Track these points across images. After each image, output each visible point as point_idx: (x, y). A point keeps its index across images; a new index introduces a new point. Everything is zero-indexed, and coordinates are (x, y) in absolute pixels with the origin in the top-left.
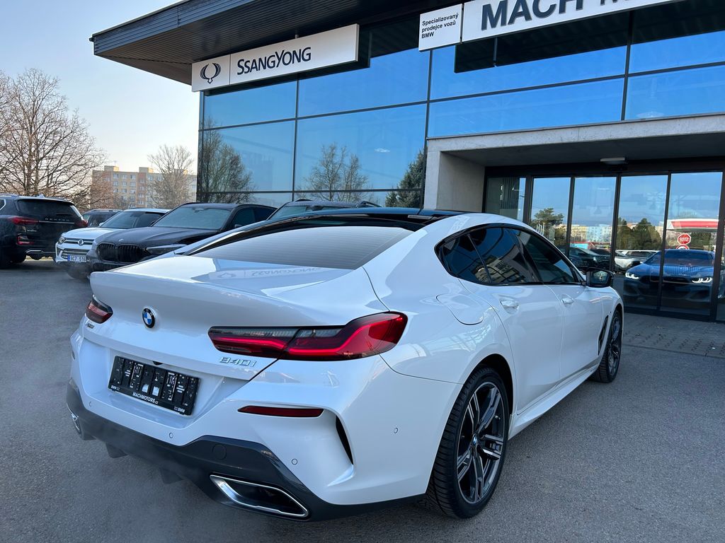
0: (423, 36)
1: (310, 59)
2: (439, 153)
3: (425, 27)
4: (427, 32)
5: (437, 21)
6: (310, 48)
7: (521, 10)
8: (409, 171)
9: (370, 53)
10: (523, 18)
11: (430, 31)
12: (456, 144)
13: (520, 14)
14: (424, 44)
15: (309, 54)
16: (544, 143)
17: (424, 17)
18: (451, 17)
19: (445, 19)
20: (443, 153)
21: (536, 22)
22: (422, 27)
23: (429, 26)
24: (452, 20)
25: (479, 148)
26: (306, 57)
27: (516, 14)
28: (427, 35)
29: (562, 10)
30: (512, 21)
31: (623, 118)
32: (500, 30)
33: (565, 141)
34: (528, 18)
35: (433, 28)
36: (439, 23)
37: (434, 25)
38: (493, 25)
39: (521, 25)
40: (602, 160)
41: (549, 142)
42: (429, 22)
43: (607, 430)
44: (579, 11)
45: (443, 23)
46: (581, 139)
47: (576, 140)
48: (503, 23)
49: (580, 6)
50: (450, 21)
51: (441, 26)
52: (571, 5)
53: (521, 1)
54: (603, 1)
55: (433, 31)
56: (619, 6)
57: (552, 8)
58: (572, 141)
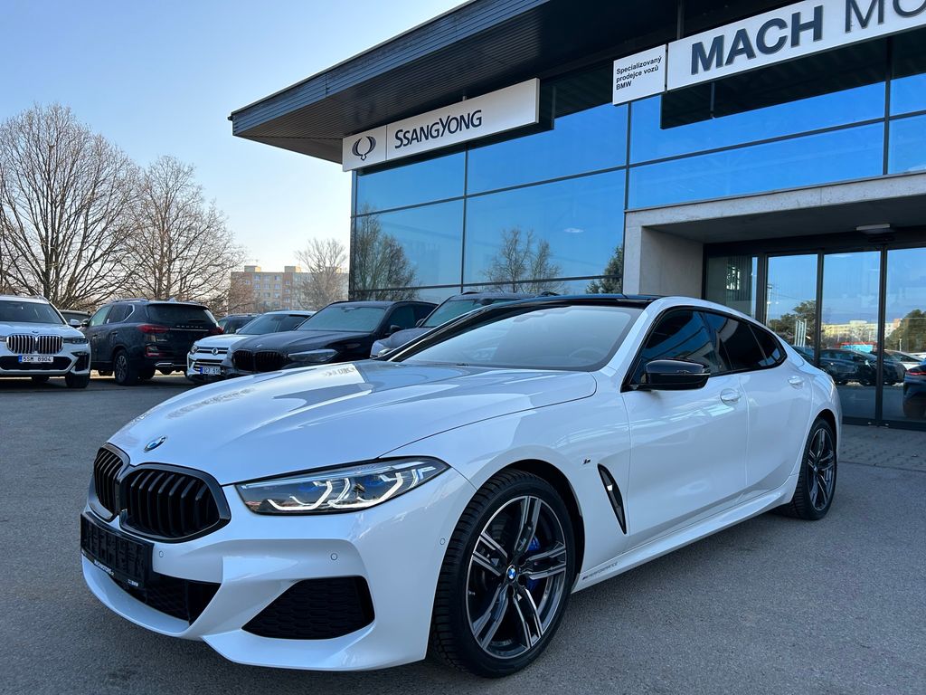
0: (618, 87)
1: (480, 124)
2: (640, 229)
3: (620, 76)
4: (623, 82)
5: (635, 67)
6: (480, 111)
7: (741, 46)
8: (616, 256)
9: (554, 111)
10: (744, 56)
11: (627, 81)
12: (662, 216)
13: (741, 52)
14: (619, 96)
15: (480, 119)
16: (775, 209)
17: (619, 64)
18: (653, 62)
19: (644, 64)
20: (645, 228)
21: (762, 60)
22: (616, 76)
23: (625, 74)
24: (654, 65)
25: (691, 219)
26: (476, 122)
27: (735, 52)
28: (623, 86)
29: (795, 42)
30: (730, 61)
31: (885, 171)
32: (715, 73)
33: (804, 206)
34: (751, 55)
35: (630, 76)
36: (637, 70)
37: (631, 72)
38: (707, 67)
39: (742, 64)
40: (858, 229)
41: (782, 209)
42: (625, 70)
43: (844, 563)
44: (818, 42)
45: (642, 69)
46: (825, 202)
47: (818, 204)
48: (719, 64)
49: (818, 36)
50: (651, 66)
51: (640, 73)
52: (806, 36)
53: (742, 35)
54: (848, 28)
55: (629, 80)
56: (875, 30)
57: (782, 41)
58: (813, 205)
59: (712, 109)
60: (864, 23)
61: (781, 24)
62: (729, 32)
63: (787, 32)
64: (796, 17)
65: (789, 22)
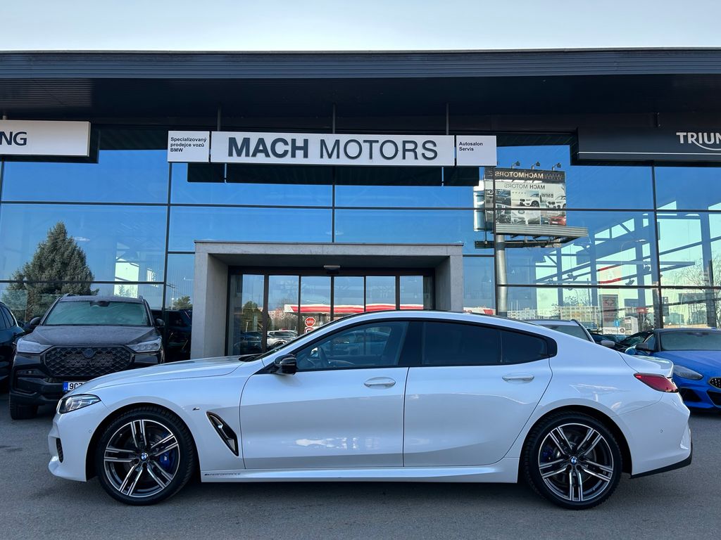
0: (172, 150)
2: (207, 255)
3: (173, 142)
4: (176, 147)
5: (186, 140)
6: (26, 133)
7: (261, 148)
9: (98, 149)
10: (263, 154)
11: (178, 147)
12: (224, 248)
13: (261, 151)
14: (172, 156)
16: (297, 254)
17: (172, 134)
18: (199, 140)
19: (194, 140)
20: (209, 254)
21: (274, 160)
22: (170, 142)
23: (179, 142)
24: (201, 142)
25: (244, 253)
27: (257, 151)
28: (176, 150)
29: (293, 155)
30: (254, 155)
31: (333, 240)
32: (243, 159)
33: (314, 253)
34: (267, 155)
35: (182, 145)
36: (188, 143)
37: (183, 142)
38: (239, 154)
39: (261, 159)
40: (324, 266)
41: (301, 253)
42: (178, 140)
44: (306, 159)
45: (192, 143)
47: (321, 253)
48: (247, 155)
49: (306, 156)
50: (198, 143)
51: (190, 145)
52: (300, 153)
53: (261, 141)
54: (322, 157)
55: (181, 147)
56: (333, 161)
57: (286, 152)
58: (318, 254)
59: (225, 177)
60: (330, 156)
61: (286, 143)
62: (254, 137)
63: (289, 148)
64: (294, 141)
65: (290, 143)
